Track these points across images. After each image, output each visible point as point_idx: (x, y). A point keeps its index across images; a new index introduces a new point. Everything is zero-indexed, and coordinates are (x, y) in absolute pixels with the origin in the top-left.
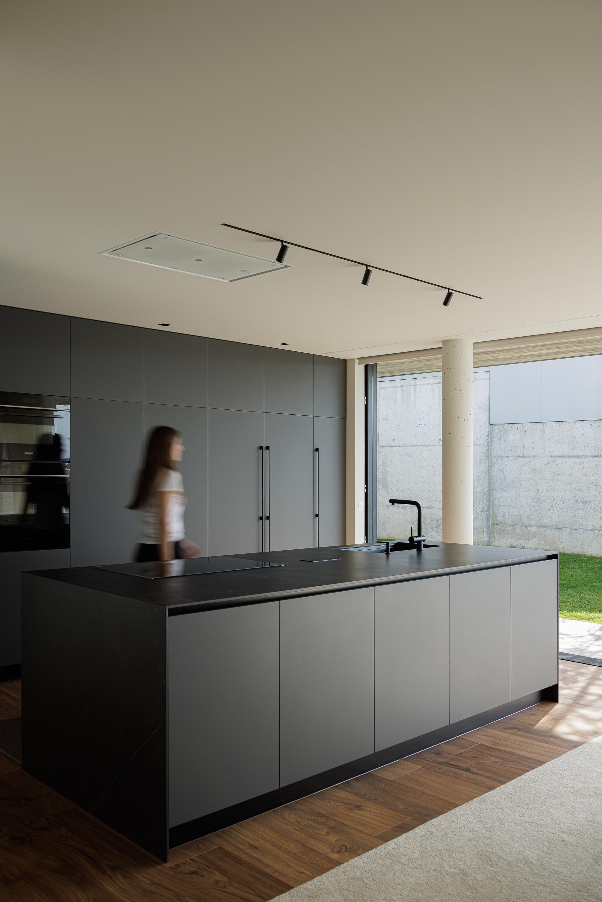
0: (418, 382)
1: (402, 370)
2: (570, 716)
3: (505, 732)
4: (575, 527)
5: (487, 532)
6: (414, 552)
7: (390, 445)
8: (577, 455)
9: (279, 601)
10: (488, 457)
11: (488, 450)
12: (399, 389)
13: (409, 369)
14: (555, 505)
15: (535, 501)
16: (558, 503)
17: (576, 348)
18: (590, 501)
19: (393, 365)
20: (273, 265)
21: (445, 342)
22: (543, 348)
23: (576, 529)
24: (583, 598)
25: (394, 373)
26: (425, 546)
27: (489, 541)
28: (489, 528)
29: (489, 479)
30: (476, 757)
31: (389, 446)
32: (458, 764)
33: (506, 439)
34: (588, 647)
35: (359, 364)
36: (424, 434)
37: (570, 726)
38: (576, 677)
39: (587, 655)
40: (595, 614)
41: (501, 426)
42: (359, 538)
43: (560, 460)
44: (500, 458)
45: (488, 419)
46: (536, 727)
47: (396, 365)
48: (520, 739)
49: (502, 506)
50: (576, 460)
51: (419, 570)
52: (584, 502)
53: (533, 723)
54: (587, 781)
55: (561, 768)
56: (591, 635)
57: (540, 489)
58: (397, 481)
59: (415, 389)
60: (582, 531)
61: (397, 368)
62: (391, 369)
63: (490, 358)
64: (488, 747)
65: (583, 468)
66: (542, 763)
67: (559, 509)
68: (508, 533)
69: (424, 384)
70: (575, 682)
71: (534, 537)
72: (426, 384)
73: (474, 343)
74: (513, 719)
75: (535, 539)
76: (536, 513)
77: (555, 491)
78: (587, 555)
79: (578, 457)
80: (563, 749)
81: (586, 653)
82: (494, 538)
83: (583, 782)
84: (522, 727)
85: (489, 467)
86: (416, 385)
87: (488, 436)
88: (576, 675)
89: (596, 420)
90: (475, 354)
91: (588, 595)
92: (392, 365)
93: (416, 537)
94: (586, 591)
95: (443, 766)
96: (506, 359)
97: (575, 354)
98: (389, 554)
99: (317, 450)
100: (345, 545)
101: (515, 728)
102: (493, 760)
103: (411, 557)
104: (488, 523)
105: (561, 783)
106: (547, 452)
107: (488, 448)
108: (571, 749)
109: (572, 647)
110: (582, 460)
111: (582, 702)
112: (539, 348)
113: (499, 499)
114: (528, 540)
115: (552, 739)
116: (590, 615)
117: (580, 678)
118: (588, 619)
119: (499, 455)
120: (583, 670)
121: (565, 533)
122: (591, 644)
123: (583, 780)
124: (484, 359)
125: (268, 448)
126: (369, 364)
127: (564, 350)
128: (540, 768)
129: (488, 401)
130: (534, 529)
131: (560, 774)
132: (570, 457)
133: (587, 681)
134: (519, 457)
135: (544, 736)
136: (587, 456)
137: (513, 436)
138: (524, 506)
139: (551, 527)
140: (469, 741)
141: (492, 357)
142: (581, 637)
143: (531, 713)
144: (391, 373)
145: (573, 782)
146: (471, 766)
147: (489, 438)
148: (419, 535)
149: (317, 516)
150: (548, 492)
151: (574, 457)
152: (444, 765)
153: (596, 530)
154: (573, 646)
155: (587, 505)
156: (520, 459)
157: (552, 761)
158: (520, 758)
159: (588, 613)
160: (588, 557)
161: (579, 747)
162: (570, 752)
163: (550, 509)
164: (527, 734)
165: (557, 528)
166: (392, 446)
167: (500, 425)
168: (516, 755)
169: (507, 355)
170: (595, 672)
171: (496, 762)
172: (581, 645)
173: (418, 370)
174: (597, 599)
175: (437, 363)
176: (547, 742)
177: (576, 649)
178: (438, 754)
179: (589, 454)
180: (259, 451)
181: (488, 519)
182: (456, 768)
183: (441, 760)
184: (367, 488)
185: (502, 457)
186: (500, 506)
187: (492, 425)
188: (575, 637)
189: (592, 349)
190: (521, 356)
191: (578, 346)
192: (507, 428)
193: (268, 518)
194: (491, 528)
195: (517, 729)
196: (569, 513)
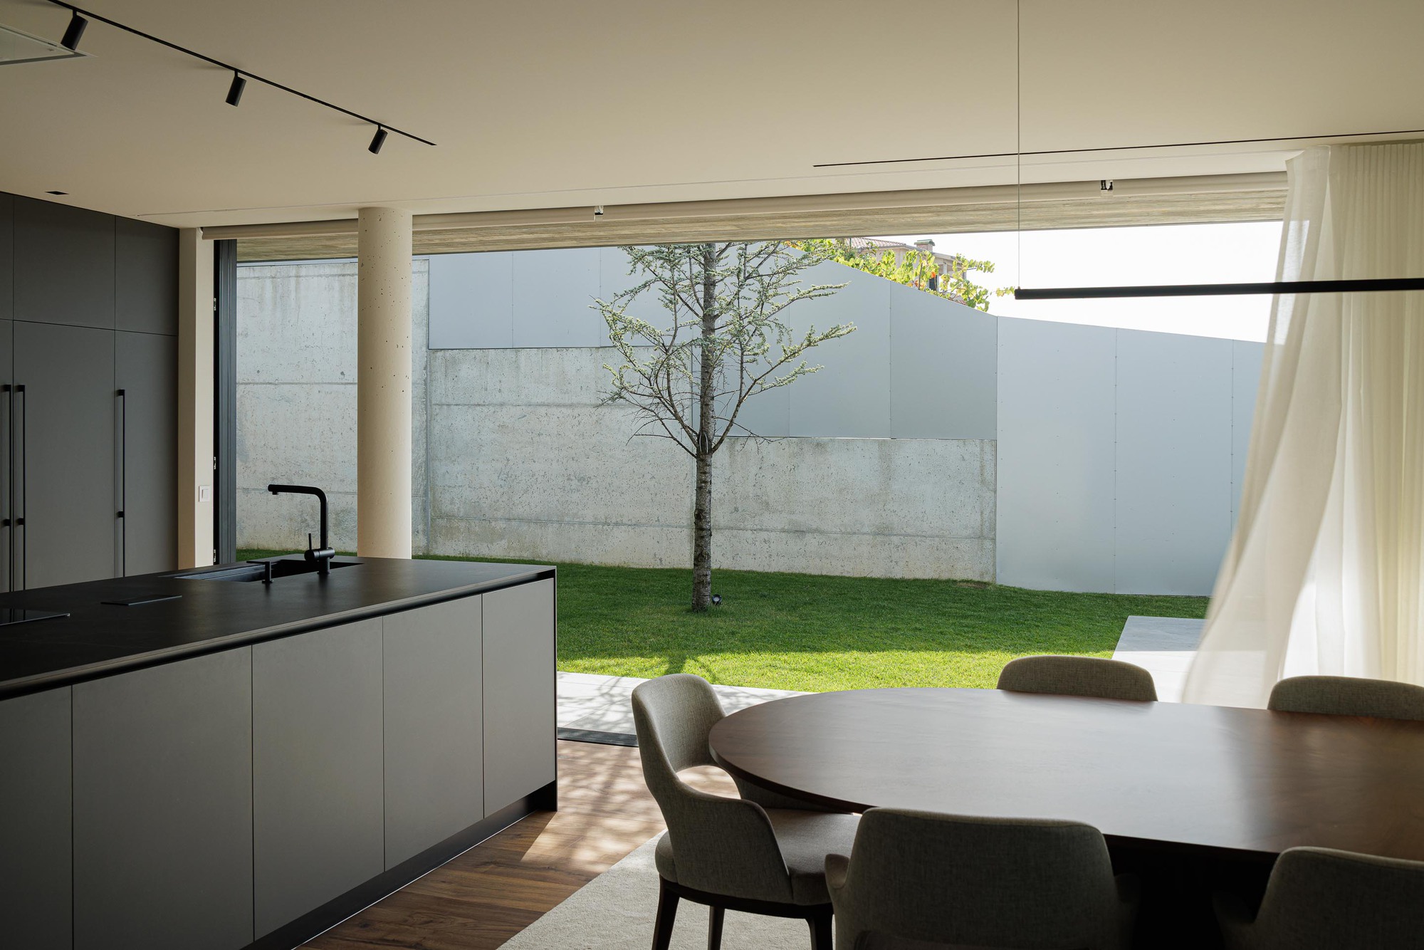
0: (303, 271)
1: (282, 252)
2: (592, 833)
3: (476, 872)
4: (567, 519)
5: (424, 531)
6: (314, 576)
7: (250, 381)
8: (570, 402)
9: (70, 686)
10: (426, 405)
11: (426, 393)
12: (268, 282)
13: (293, 251)
14: (536, 484)
15: (504, 479)
16: (539, 480)
17: (577, 234)
18: (590, 478)
19: (266, 243)
20: (51, 50)
21: (362, 210)
22: (524, 230)
23: (568, 523)
24: (584, 634)
25: (266, 255)
26: (335, 565)
27: (428, 546)
28: (426, 524)
29: (427, 442)
30: (431, 921)
31: (250, 383)
32: (400, 938)
33: (456, 374)
34: (603, 715)
35: (204, 238)
36: (314, 362)
37: (595, 848)
38: (592, 766)
39: (603, 729)
40: (602, 660)
41: (448, 353)
42: (203, 555)
43: (543, 410)
44: (445, 407)
45: (425, 340)
46: (525, 858)
47: (271, 242)
48: (501, 879)
49: (449, 487)
50: (569, 411)
51: (325, 611)
52: (581, 479)
53: (519, 850)
54: (610, 933)
55: (568, 919)
56: (602, 695)
57: (511, 458)
58: (264, 445)
59: (298, 283)
60: (576, 526)
61: (272, 247)
62: (260, 249)
63: (437, 241)
64: (450, 901)
65: (579, 424)
66: (537, 915)
67: (542, 490)
68: (458, 532)
69: (315, 276)
70: (592, 774)
71: (502, 537)
72: (318, 276)
73: (413, 216)
74: (487, 848)
75: (503, 542)
76: (505, 498)
77: (534, 462)
78: (585, 564)
79: (571, 406)
80: (570, 887)
81: (602, 724)
82: (436, 542)
83: (603, 937)
84: (503, 860)
85: (426, 421)
86: (300, 277)
87: (425, 368)
88: (591, 763)
89: (599, 348)
90: (414, 233)
91: (591, 629)
92: (264, 243)
93: (318, 550)
94: (587, 623)
95: (377, 946)
96: (464, 244)
97: (574, 243)
98: (271, 582)
99: (121, 393)
100: (175, 570)
101: (491, 863)
102: (460, 922)
103: (309, 587)
104: (426, 517)
105: (570, 944)
106: (523, 397)
107: (426, 389)
108: (582, 886)
109: (579, 718)
110: (577, 411)
111: (609, 807)
112: (517, 230)
113: (444, 475)
114: (492, 543)
115: (551, 873)
116: (597, 662)
117: (598, 768)
118: (594, 670)
119: (443, 401)
120: (601, 755)
121: (550, 529)
122: (607, 710)
123: (604, 933)
124: (427, 242)
125: (21, 388)
126: (222, 240)
127: (556, 236)
128: (537, 924)
129: (426, 309)
130: (502, 524)
131: (568, 928)
132: (558, 406)
133: (610, 771)
134: (476, 405)
135: (539, 869)
136: (585, 404)
137: (468, 371)
138: (485, 486)
139: (529, 521)
140: (417, 895)
141: (441, 239)
142: (590, 700)
143: (515, 833)
144: (260, 256)
145: (589, 938)
146: (424, 938)
147: (426, 372)
148: (324, 546)
149: (121, 514)
150: (523, 462)
151: (564, 406)
152: (377, 944)
153: (599, 523)
154: (580, 716)
155: (585, 483)
156: (478, 408)
157: (555, 909)
158: (504, 911)
159: (593, 660)
160: (588, 567)
161: (593, 881)
162: (580, 890)
163: (526, 491)
164: (510, 870)
165: (538, 521)
166: (254, 384)
167: (446, 352)
168: (496, 907)
169: (466, 238)
170: (620, 756)
171: (465, 925)
172: (592, 714)
173: (310, 254)
174: (604, 635)
175: (345, 245)
176: (544, 879)
177: (586, 720)
178: (366, 926)
179: (588, 402)
180: (3, 393)
181: (425, 510)
182: (398, 946)
183: (372, 935)
184: (217, 462)
185: (449, 405)
186: (446, 488)
187: (432, 351)
188: (581, 701)
189: (600, 238)
190: (489, 242)
191: (579, 231)
192: (457, 356)
193: (22, 522)
194: (431, 525)
195: (495, 863)
196: (557, 497)
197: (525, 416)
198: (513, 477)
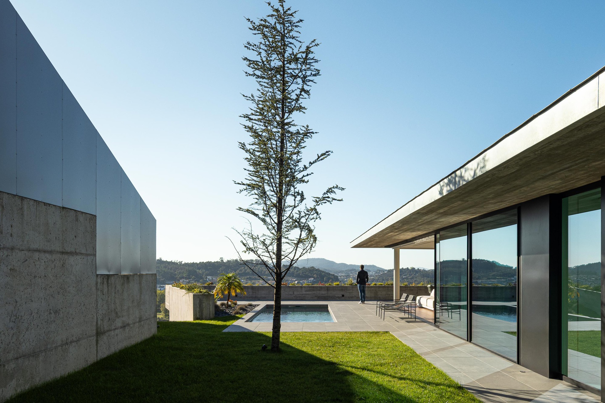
14: (33, 321)
15: (14, 320)
16: (35, 317)
23: (50, 350)
43: (36, 255)
57: (18, 299)
60: (53, 350)
65: (55, 267)
67: (36, 326)
76: (14, 338)
79: (51, 252)
89: (63, 208)
106: (25, 243)
110: (54, 257)
121: (41, 358)
130: (12, 365)
132: (45, 251)
136: (58, 251)
139: (29, 356)
150: (26, 303)
151: (48, 252)
155: (57, 314)
163: (27, 329)
165: (34, 354)
196: (44, 330)
197: (27, 260)
198: (20, 317)
